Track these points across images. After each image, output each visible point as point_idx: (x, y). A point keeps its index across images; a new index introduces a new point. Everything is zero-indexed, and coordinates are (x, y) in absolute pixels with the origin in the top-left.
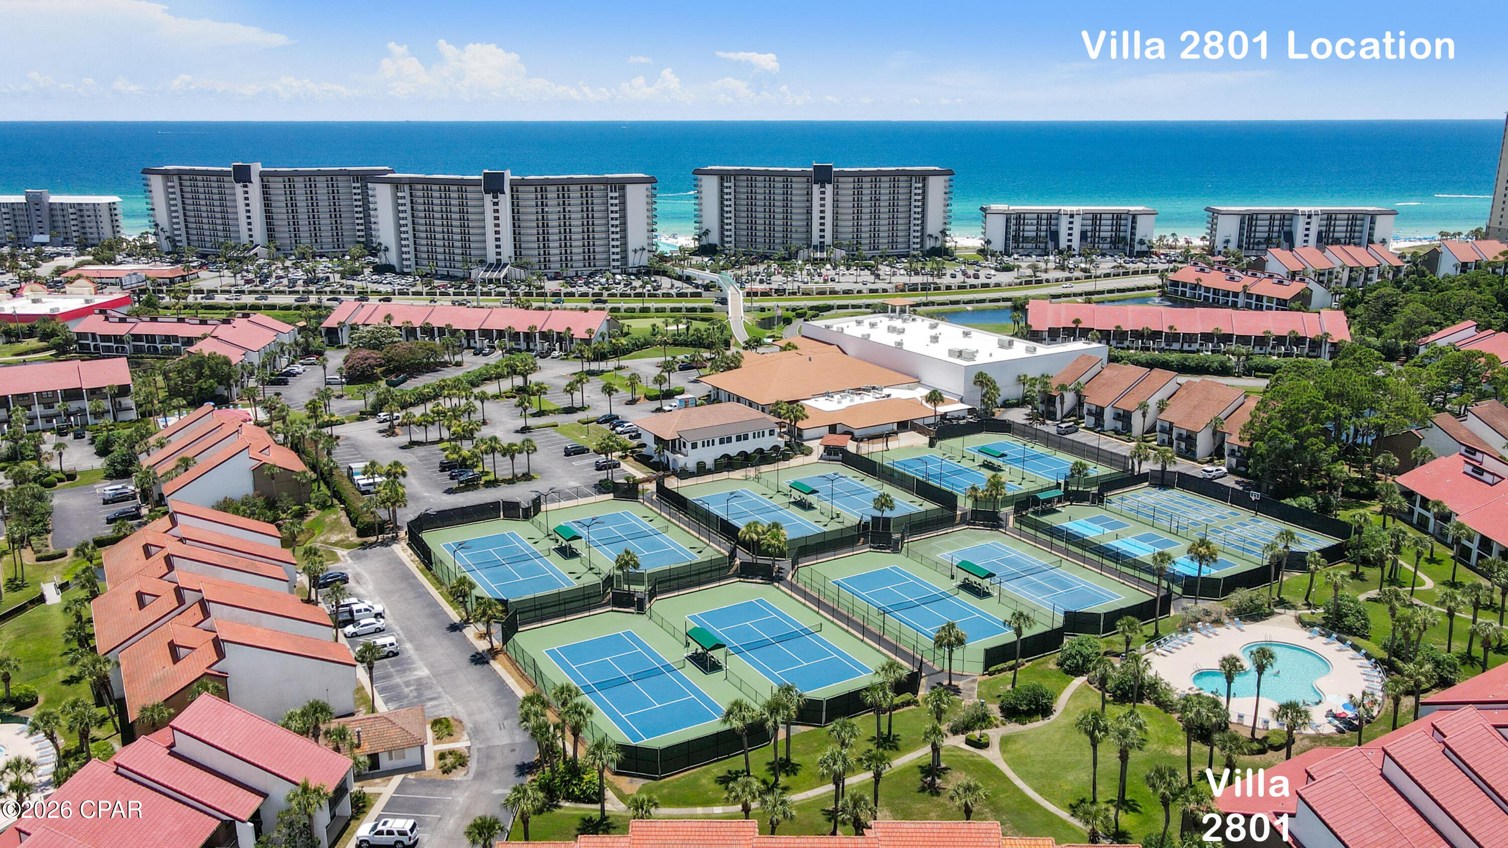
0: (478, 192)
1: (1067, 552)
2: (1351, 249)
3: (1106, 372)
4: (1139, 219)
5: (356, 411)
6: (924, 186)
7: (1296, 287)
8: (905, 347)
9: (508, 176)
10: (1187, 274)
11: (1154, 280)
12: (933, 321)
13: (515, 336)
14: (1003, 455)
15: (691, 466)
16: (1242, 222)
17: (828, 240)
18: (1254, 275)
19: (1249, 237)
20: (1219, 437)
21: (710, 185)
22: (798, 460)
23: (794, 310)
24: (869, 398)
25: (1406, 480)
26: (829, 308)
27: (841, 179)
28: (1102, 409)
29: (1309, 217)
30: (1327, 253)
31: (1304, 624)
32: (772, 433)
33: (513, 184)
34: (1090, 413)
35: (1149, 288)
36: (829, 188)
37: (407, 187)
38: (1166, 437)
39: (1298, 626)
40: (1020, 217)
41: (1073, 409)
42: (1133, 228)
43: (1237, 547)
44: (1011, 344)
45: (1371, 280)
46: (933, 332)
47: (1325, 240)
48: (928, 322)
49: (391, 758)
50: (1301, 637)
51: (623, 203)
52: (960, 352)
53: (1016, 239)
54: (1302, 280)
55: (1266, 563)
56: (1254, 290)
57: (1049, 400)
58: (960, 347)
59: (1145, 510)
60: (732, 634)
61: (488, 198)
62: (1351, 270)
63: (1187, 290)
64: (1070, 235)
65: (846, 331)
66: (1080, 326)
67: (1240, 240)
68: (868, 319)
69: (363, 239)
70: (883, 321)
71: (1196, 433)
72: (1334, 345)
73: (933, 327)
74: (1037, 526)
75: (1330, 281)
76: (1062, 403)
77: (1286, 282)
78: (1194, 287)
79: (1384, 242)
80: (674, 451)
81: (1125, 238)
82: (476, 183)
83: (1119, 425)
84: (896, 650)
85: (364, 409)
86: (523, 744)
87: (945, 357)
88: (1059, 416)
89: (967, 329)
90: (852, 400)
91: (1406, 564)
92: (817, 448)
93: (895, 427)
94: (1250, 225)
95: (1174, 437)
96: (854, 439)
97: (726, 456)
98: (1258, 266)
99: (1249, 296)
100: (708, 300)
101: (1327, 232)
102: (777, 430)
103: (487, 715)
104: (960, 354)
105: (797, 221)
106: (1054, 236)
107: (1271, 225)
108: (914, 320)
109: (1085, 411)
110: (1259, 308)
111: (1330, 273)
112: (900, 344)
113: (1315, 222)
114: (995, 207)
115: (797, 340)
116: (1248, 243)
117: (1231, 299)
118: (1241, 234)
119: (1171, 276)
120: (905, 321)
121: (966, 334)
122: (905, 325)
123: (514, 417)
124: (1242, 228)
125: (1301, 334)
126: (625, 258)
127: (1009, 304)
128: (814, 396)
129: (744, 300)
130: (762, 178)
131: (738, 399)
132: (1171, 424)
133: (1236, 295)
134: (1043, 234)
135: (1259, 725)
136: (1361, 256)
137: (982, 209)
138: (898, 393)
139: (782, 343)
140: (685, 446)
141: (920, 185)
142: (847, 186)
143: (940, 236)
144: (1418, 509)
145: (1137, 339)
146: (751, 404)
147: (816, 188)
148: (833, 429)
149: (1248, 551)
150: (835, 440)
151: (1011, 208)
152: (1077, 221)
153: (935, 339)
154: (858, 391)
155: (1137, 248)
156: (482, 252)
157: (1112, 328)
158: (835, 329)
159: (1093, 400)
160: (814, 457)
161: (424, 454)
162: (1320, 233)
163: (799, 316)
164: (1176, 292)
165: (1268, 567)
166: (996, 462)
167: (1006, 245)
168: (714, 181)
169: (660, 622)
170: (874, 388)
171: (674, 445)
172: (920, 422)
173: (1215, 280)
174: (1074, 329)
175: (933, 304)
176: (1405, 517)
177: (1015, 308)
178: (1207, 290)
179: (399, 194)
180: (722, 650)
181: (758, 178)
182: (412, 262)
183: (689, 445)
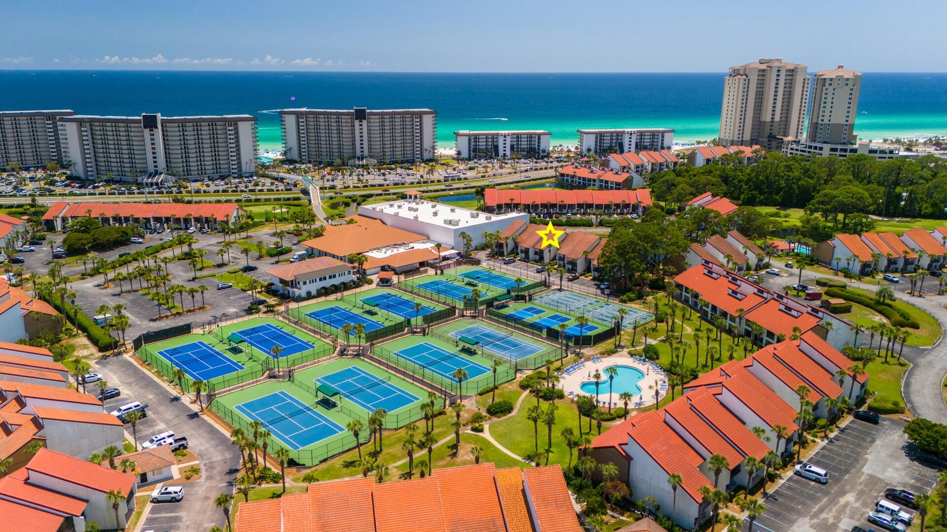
0: (139, 127)
1: (515, 328)
2: (652, 153)
3: (529, 229)
4: (542, 137)
5: (78, 274)
6: (421, 120)
7: (625, 176)
8: (420, 219)
9: (159, 116)
10: (569, 170)
11: (551, 173)
12: (434, 203)
13: (178, 220)
14: (478, 278)
15: (304, 294)
16: (596, 138)
17: (366, 153)
18: (603, 169)
19: (600, 146)
20: (588, 262)
21: (290, 121)
22: (366, 287)
23: (350, 198)
24: (402, 250)
25: (680, 279)
26: (371, 196)
27: (371, 117)
28: (528, 249)
29: (631, 134)
30: (640, 155)
31: (631, 355)
32: (349, 273)
33: (163, 121)
34: (522, 251)
35: (549, 178)
36: (365, 122)
37: (88, 125)
38: (562, 263)
39: (629, 356)
40: (476, 137)
41: (513, 250)
42: (539, 142)
43: (599, 319)
44: (477, 215)
45: (663, 169)
46: (434, 210)
47: (640, 147)
48: (430, 204)
49: (154, 475)
50: (629, 361)
51: (237, 133)
52: (450, 221)
53: (475, 150)
54: (628, 172)
55: (613, 326)
56: (604, 178)
57: (500, 246)
58: (450, 218)
59: (553, 303)
60: (341, 387)
61: (147, 132)
62: (653, 164)
63: (569, 178)
64: (505, 147)
65: (385, 211)
66: (514, 202)
67: (596, 148)
68: (396, 203)
69: (56, 158)
70: (405, 205)
71: (577, 260)
72: (644, 207)
73: (434, 207)
74: (498, 315)
75: (642, 171)
76: (507, 245)
77: (620, 173)
78: (573, 177)
79: (669, 148)
80: (292, 287)
81: (535, 148)
82: (138, 122)
83: (537, 257)
84: (431, 387)
85: (84, 272)
86: (231, 458)
87: (442, 224)
88: (505, 253)
89: (453, 207)
90: (392, 251)
91: (678, 321)
92: (375, 278)
93: (418, 265)
94: (601, 139)
95: (566, 262)
96: (396, 273)
97: (324, 288)
98: (605, 165)
99: (601, 181)
100: (296, 193)
101: (641, 142)
102: (352, 271)
103: (207, 445)
104: (450, 222)
105: (346, 141)
106: (496, 148)
107: (611, 139)
108: (422, 203)
109: (519, 251)
110: (606, 188)
111: (642, 166)
112: (416, 217)
113: (634, 137)
114: (461, 132)
115: (356, 217)
116: (600, 149)
117: (592, 183)
118: (596, 145)
119: (560, 170)
120: (417, 204)
121: (452, 211)
122: (417, 206)
123: (186, 271)
124: (596, 142)
125: (627, 202)
126: (240, 167)
127: (474, 190)
128: (371, 250)
129: (320, 193)
130: (323, 116)
131: (326, 254)
132: (564, 255)
133: (594, 181)
134: (490, 147)
135: (612, 406)
136: (657, 157)
137: (454, 133)
138: (418, 246)
139: (348, 219)
140: (299, 283)
141: (418, 120)
142: (375, 121)
143: (431, 150)
144: (684, 293)
145: (544, 208)
146: (333, 256)
147: (357, 123)
148: (383, 269)
149: (605, 320)
150: (384, 275)
151: (471, 132)
152: (508, 139)
153: (435, 214)
154: (395, 245)
155: (542, 154)
156: (144, 165)
157: (531, 203)
158: (378, 210)
159: (523, 245)
160: (374, 286)
161: (132, 298)
162: (637, 143)
163: (354, 201)
164: (563, 179)
165: (614, 329)
166: (475, 282)
167: (469, 154)
168: (293, 117)
169: (299, 385)
170: (404, 244)
171: (293, 284)
172: (431, 262)
173: (583, 173)
174: (511, 204)
175: (431, 191)
176: (678, 298)
177: (477, 193)
178: (580, 178)
179: (83, 129)
180: (338, 396)
181: (321, 116)
182: (95, 173)
183: (301, 283)
